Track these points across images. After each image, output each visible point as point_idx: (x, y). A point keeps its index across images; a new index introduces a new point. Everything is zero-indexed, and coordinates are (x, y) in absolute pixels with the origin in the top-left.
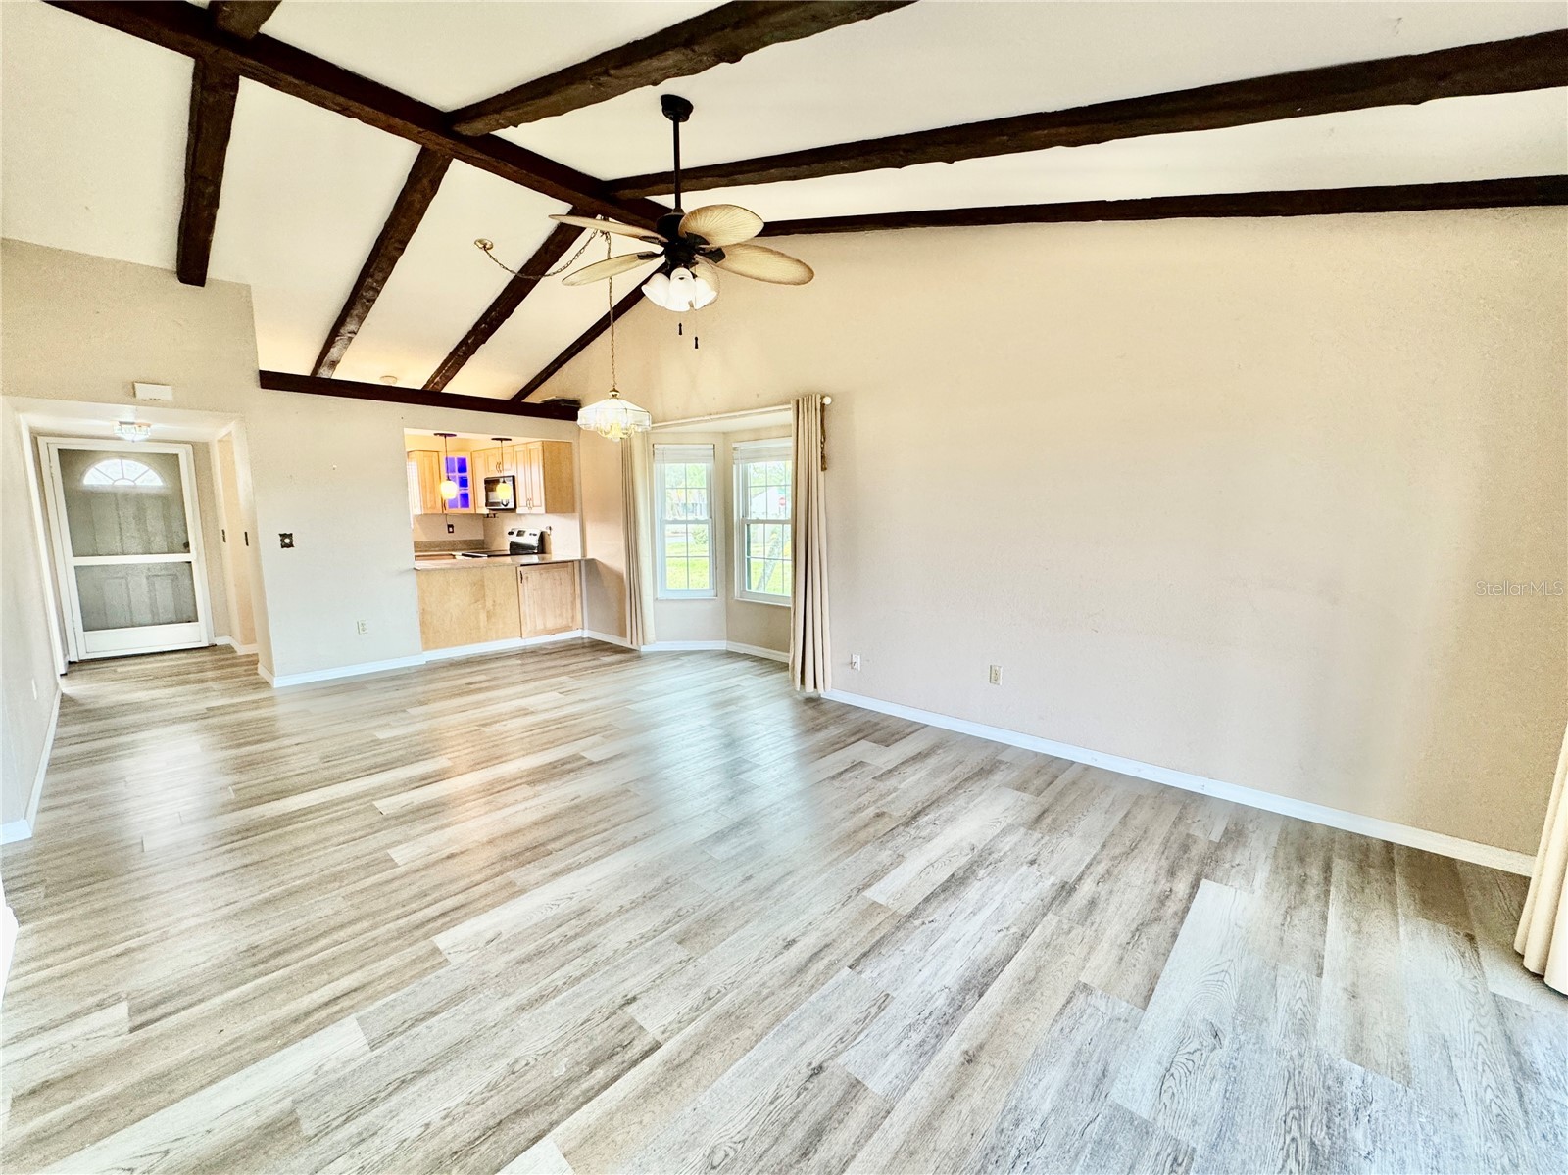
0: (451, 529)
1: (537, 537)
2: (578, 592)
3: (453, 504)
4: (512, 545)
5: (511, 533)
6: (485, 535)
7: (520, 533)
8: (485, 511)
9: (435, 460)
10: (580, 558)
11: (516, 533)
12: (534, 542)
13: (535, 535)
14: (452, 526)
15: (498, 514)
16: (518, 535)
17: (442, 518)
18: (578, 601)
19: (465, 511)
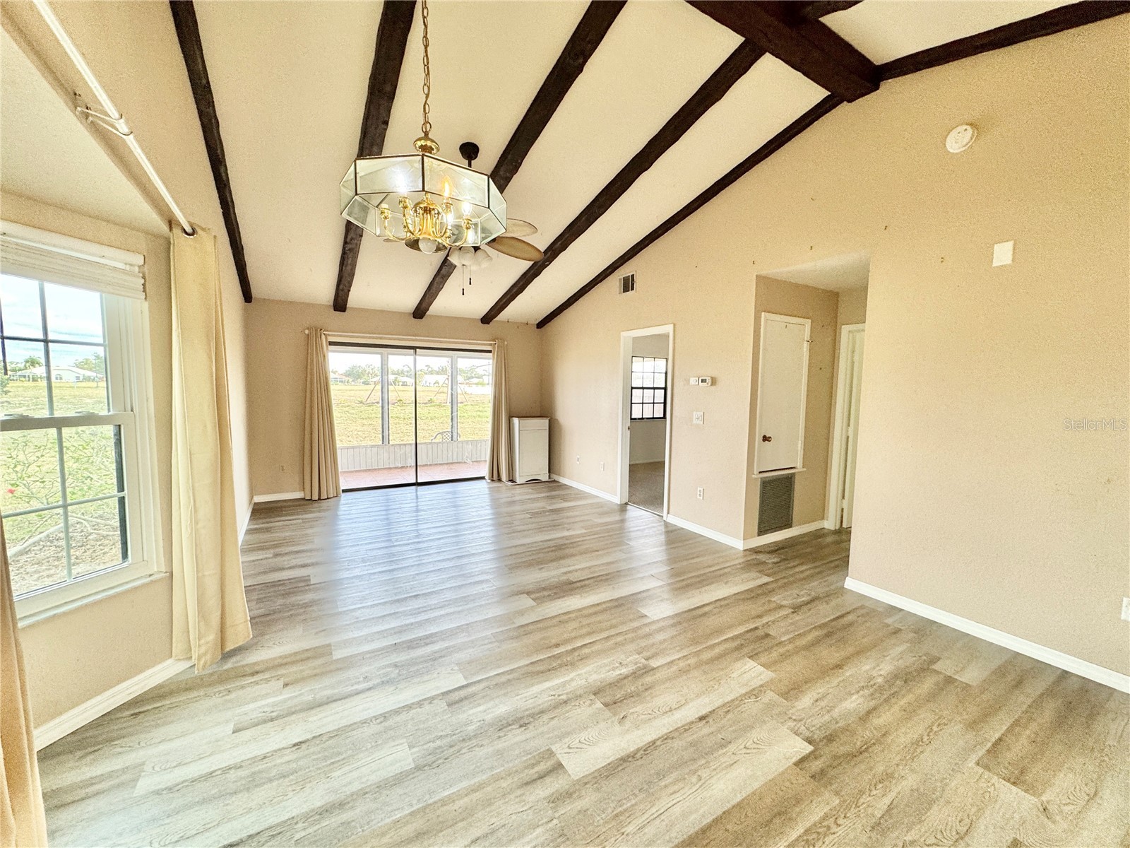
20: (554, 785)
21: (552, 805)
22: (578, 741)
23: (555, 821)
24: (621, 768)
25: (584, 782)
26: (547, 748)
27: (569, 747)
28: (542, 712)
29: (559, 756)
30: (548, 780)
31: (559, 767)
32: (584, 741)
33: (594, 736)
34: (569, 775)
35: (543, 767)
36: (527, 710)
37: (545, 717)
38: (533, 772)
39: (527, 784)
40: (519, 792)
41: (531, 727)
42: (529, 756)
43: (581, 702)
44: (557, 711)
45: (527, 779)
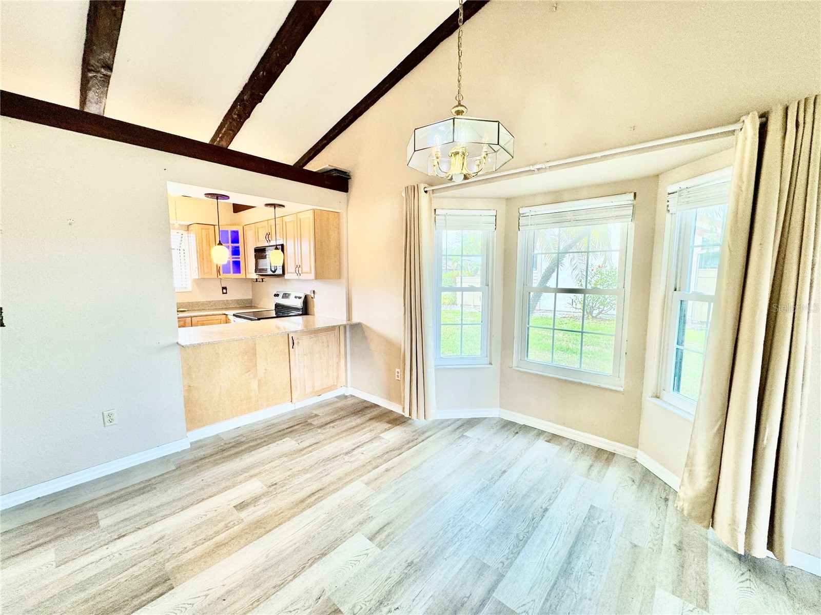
0: (225, 291)
1: (302, 300)
2: (342, 352)
3: (226, 270)
4: (278, 306)
5: (277, 295)
6: (253, 295)
7: (286, 296)
8: (255, 276)
9: (212, 232)
10: (345, 323)
11: (281, 296)
12: (299, 304)
13: (300, 298)
14: (225, 288)
15: (266, 279)
16: (283, 297)
17: (218, 282)
18: (343, 362)
19: (237, 276)
20: (372, 526)
21: (370, 516)
22: (361, 562)
23: (366, 509)
24: (326, 549)
25: (352, 532)
26: (384, 549)
27: (367, 554)
28: (400, 583)
29: (374, 545)
30: (377, 528)
31: (371, 538)
32: (355, 562)
33: (347, 569)
34: (363, 534)
35: (382, 536)
36: (415, 581)
37: (395, 577)
38: (388, 530)
39: (388, 524)
40: (392, 518)
41: (404, 565)
42: (394, 540)
43: (364, 607)
44: (387, 588)
45: (390, 526)
